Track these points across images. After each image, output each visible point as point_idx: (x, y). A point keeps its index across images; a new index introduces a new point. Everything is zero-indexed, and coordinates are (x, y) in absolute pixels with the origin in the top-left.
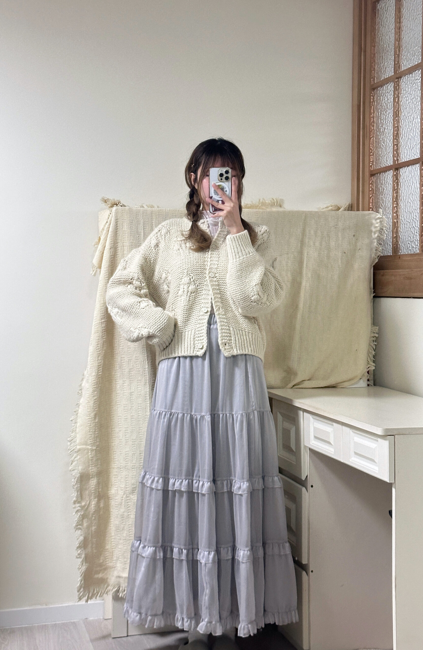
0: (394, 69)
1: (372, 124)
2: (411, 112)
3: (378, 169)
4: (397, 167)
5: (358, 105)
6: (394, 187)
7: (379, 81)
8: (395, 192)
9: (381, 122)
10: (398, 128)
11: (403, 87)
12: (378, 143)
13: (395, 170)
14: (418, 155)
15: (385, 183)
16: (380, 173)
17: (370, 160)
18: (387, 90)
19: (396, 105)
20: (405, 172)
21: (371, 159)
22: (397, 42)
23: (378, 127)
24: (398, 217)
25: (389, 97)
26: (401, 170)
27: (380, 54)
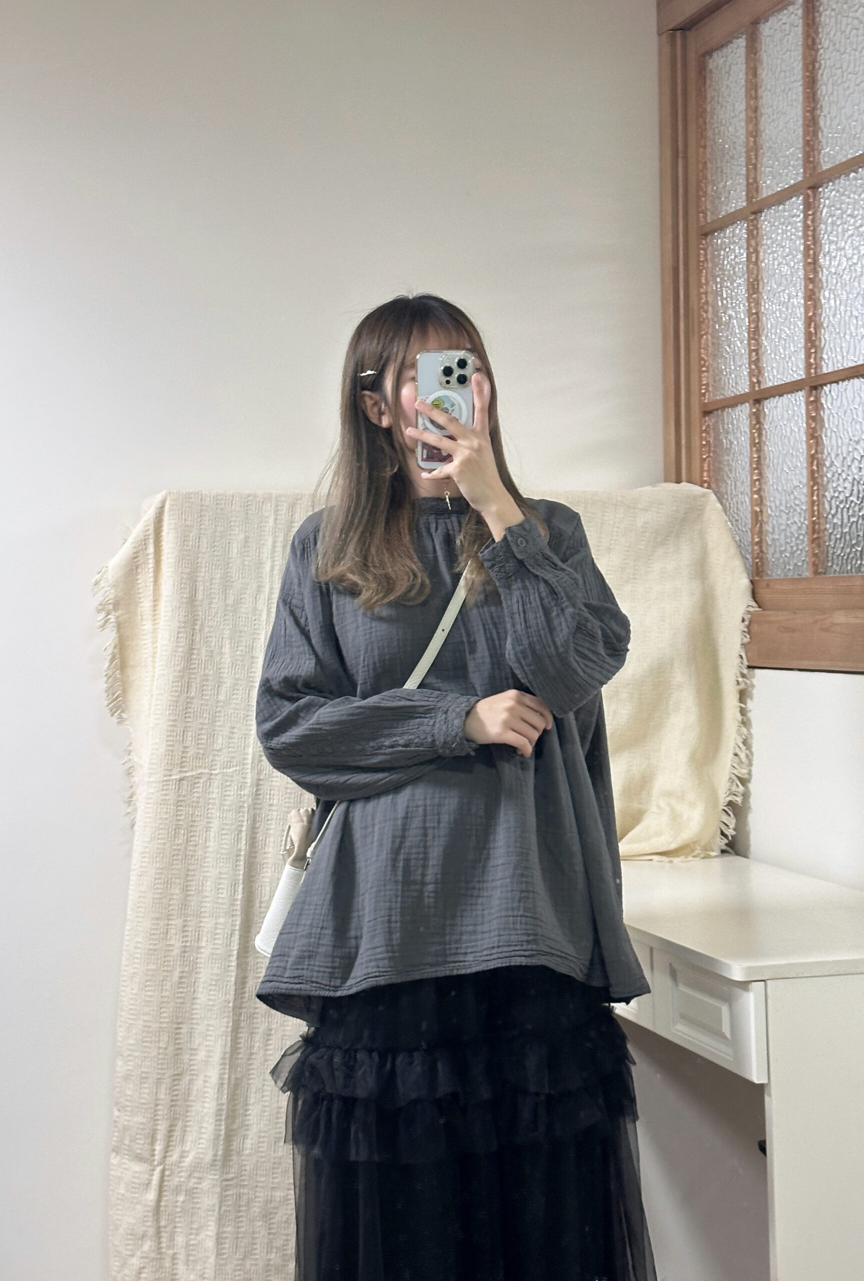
0: (747, 194)
1: (702, 308)
2: (785, 283)
3: (718, 401)
4: (758, 397)
5: (673, 268)
6: (752, 439)
7: (715, 218)
8: (754, 449)
9: (723, 304)
10: (758, 317)
11: (766, 231)
12: (717, 345)
13: (754, 404)
14: (801, 373)
15: (733, 430)
16: (723, 408)
17: (701, 381)
18: (734, 236)
19: (754, 268)
20: (775, 408)
21: (704, 379)
22: (752, 139)
23: (716, 313)
24: (762, 501)
25: (738, 251)
26: (766, 402)
27: (716, 163)
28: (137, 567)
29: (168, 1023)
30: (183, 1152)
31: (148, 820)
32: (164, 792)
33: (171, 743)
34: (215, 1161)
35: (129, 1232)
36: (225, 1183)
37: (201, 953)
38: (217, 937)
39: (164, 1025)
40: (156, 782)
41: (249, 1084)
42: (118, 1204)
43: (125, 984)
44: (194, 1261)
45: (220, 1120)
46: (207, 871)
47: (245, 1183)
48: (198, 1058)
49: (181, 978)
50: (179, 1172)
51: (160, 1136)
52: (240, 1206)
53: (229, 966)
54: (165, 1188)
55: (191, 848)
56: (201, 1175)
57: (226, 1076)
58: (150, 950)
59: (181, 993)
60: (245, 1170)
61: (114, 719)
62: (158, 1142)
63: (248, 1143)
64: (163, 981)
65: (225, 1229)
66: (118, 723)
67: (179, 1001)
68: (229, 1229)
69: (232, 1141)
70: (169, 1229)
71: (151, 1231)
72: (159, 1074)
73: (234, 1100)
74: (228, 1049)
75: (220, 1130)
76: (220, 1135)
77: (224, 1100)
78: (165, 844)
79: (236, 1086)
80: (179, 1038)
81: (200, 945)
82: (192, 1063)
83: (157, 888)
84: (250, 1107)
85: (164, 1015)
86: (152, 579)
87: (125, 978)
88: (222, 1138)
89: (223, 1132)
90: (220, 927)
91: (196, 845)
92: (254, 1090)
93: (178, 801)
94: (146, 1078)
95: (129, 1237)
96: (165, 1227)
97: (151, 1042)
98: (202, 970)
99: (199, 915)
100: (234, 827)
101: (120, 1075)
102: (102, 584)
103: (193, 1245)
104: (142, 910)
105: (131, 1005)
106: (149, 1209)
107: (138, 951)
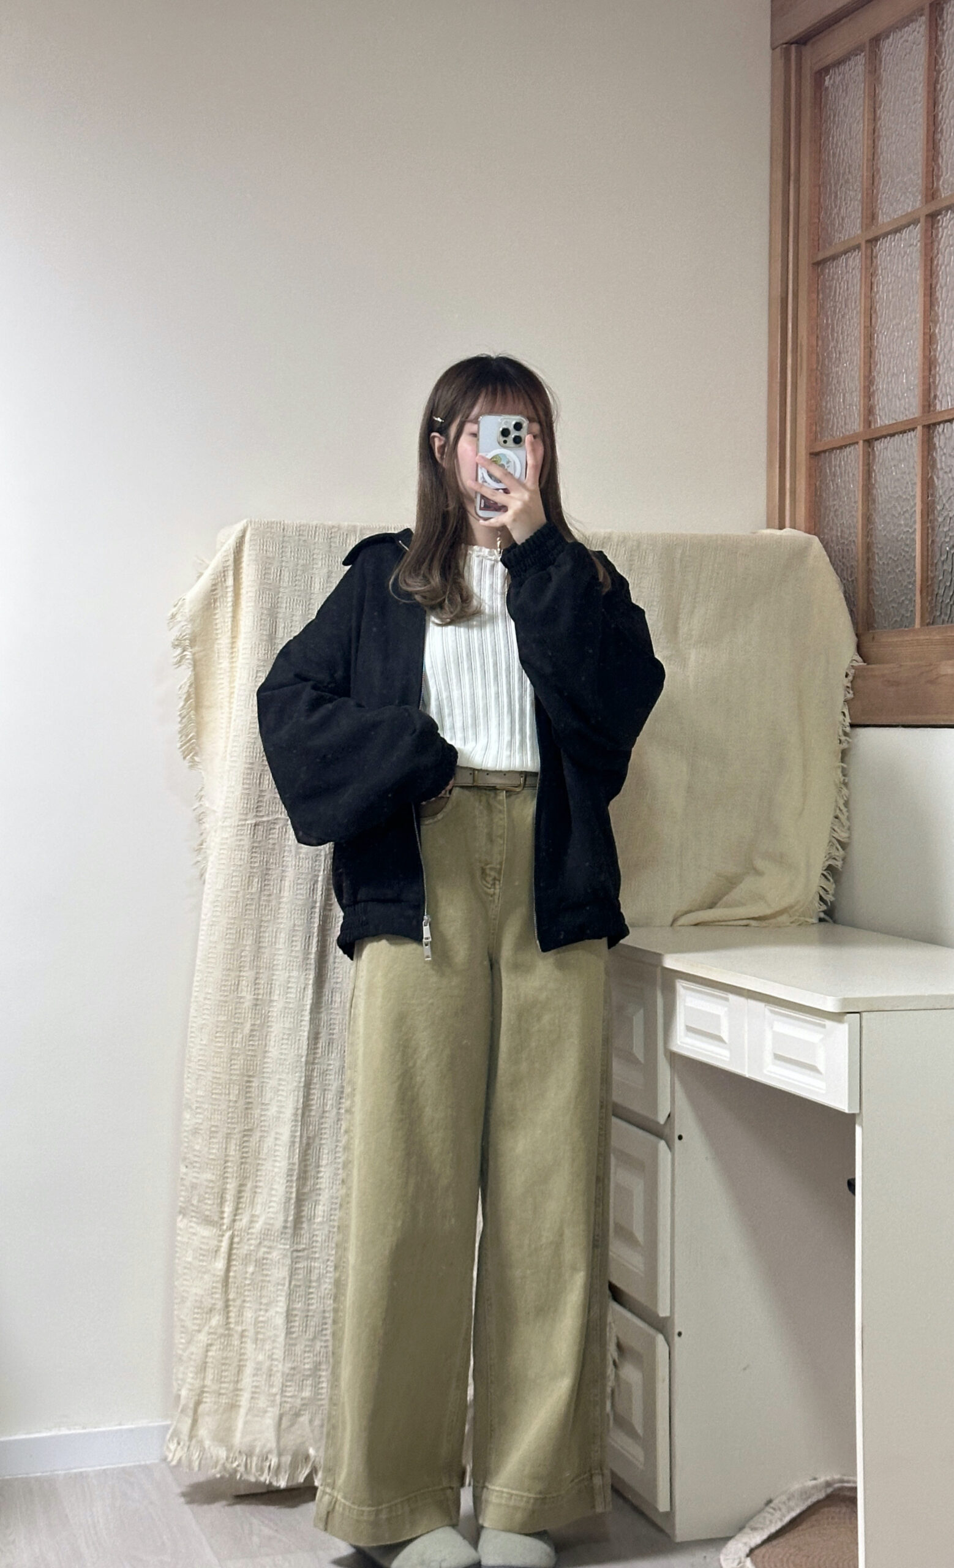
0: (862, 222)
4: (868, 438)
5: (782, 299)
9: (833, 338)
10: (871, 352)
11: (882, 261)
12: (828, 383)
14: (915, 411)
15: (841, 473)
18: (846, 267)
20: (885, 450)
23: (826, 347)
25: (850, 282)
26: (877, 443)
27: (830, 189)
28: (215, 601)
29: (238, 1075)
30: (253, 1216)
31: (222, 867)
32: (239, 837)
33: (246, 786)
34: (285, 1227)
35: (198, 1304)
36: (295, 1254)
37: (273, 1006)
38: (289, 990)
39: (234, 1078)
40: (230, 827)
41: (321, 1144)
42: (184, 1274)
43: (193, 1035)
44: (263, 1340)
45: (291, 1181)
46: (281, 923)
47: (317, 1255)
48: (269, 1113)
49: (252, 1030)
50: (248, 1240)
51: (230, 1196)
52: (310, 1281)
53: (301, 1021)
54: (234, 1257)
55: (265, 898)
56: (271, 1244)
57: (298, 1134)
58: (220, 1001)
59: (253, 1045)
60: (317, 1241)
61: (186, 763)
62: (228, 1203)
63: (320, 1209)
64: (233, 1033)
65: (295, 1306)
66: (191, 767)
67: (250, 1053)
68: (299, 1306)
69: (304, 1205)
70: (238, 1302)
71: (220, 1305)
72: (228, 1128)
73: (305, 1160)
74: (300, 1105)
75: (291, 1193)
76: (290, 1199)
77: (296, 1160)
78: (238, 892)
79: (308, 1144)
80: (250, 1092)
81: (272, 998)
82: (262, 1118)
83: (229, 938)
84: (322, 1169)
85: (236, 1067)
86: (230, 615)
87: (192, 1030)
88: (293, 1201)
89: (294, 1195)
90: (293, 980)
91: (270, 895)
92: (326, 1151)
93: (253, 848)
94: (216, 1132)
95: (196, 1310)
96: (234, 1300)
97: (221, 1094)
98: (273, 1024)
99: (271, 968)
100: (310, 876)
101: (187, 1129)
102: (179, 618)
103: (262, 1322)
104: (213, 961)
105: (199, 1055)
106: (218, 1279)
107: (207, 1002)
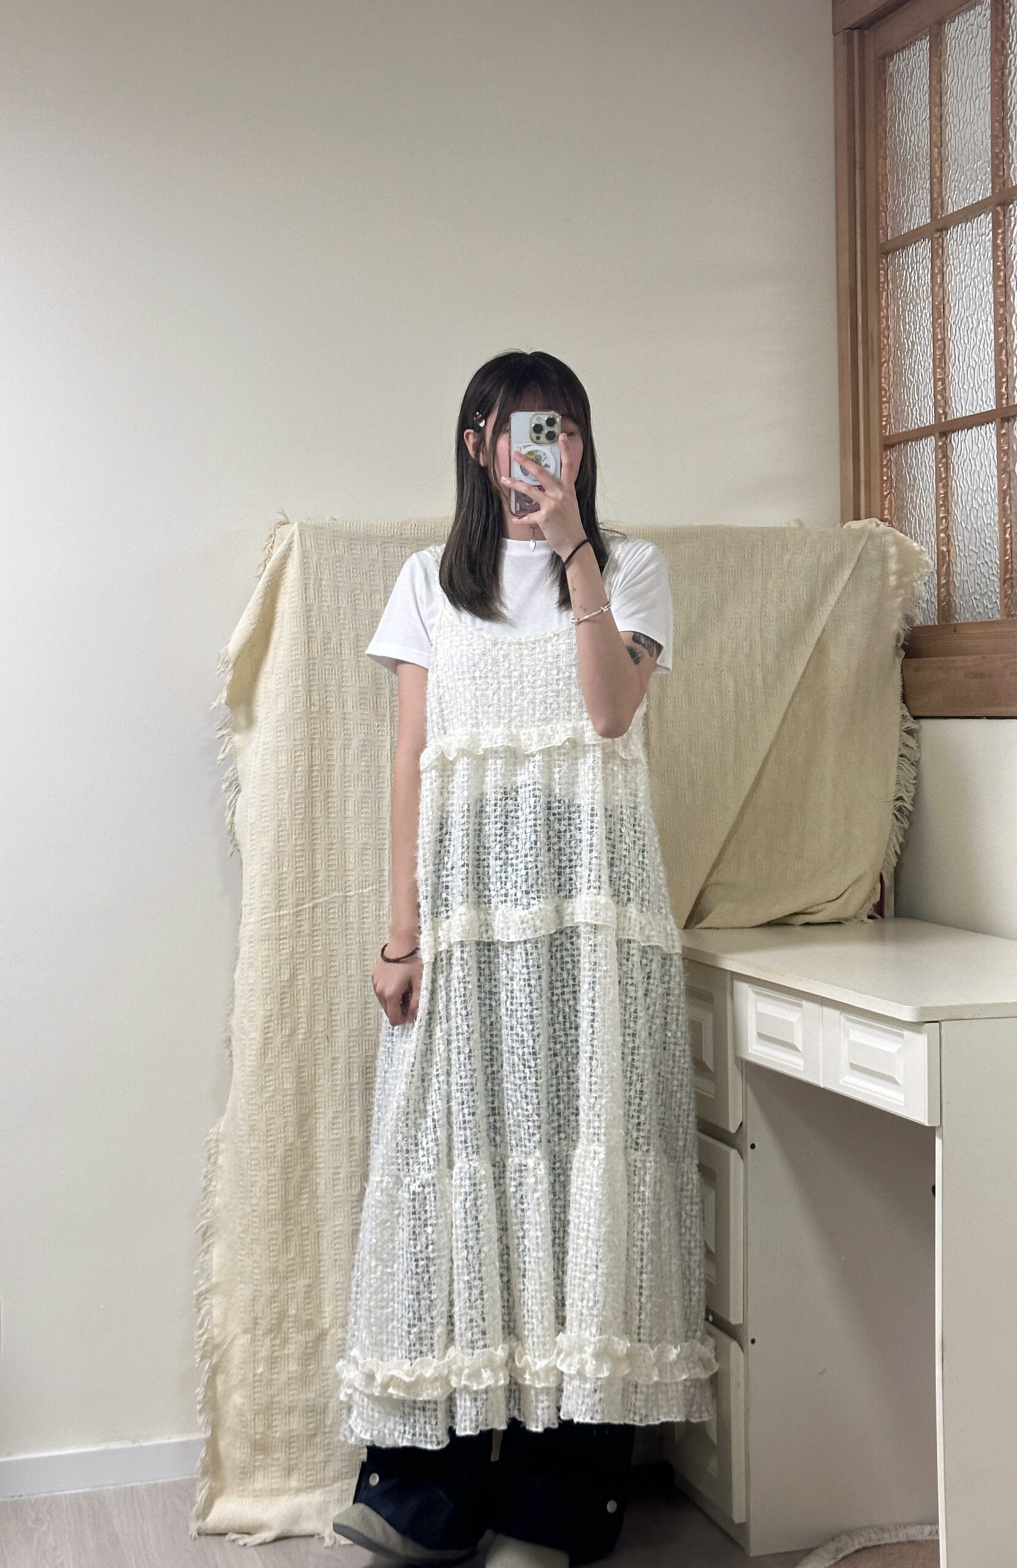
0: (931, 210)
1: (882, 333)
2: (973, 307)
3: (900, 434)
4: (944, 429)
5: (850, 292)
6: (938, 473)
7: (897, 235)
8: (941, 484)
9: (905, 329)
10: (944, 343)
11: (952, 251)
13: (941, 437)
14: (992, 403)
15: (917, 465)
16: (906, 442)
17: (882, 413)
18: (916, 256)
19: (939, 291)
20: (963, 442)
21: (884, 410)
22: (936, 150)
23: (897, 340)
24: (950, 541)
25: (921, 272)
26: (953, 435)
27: (898, 176)
